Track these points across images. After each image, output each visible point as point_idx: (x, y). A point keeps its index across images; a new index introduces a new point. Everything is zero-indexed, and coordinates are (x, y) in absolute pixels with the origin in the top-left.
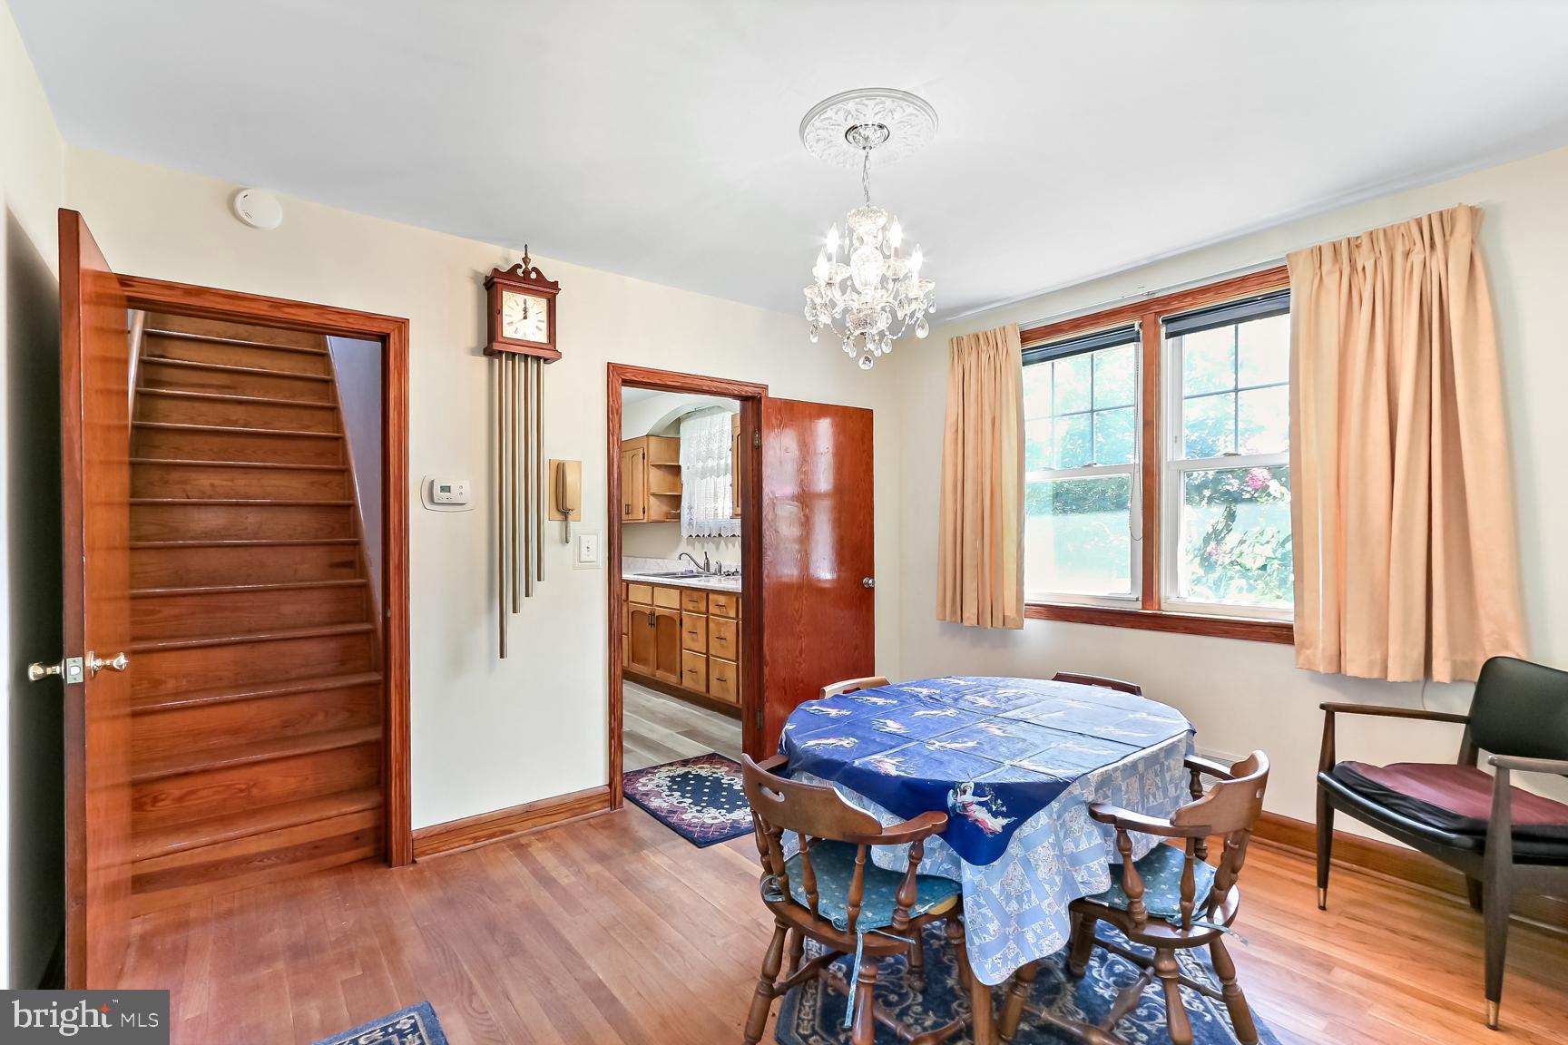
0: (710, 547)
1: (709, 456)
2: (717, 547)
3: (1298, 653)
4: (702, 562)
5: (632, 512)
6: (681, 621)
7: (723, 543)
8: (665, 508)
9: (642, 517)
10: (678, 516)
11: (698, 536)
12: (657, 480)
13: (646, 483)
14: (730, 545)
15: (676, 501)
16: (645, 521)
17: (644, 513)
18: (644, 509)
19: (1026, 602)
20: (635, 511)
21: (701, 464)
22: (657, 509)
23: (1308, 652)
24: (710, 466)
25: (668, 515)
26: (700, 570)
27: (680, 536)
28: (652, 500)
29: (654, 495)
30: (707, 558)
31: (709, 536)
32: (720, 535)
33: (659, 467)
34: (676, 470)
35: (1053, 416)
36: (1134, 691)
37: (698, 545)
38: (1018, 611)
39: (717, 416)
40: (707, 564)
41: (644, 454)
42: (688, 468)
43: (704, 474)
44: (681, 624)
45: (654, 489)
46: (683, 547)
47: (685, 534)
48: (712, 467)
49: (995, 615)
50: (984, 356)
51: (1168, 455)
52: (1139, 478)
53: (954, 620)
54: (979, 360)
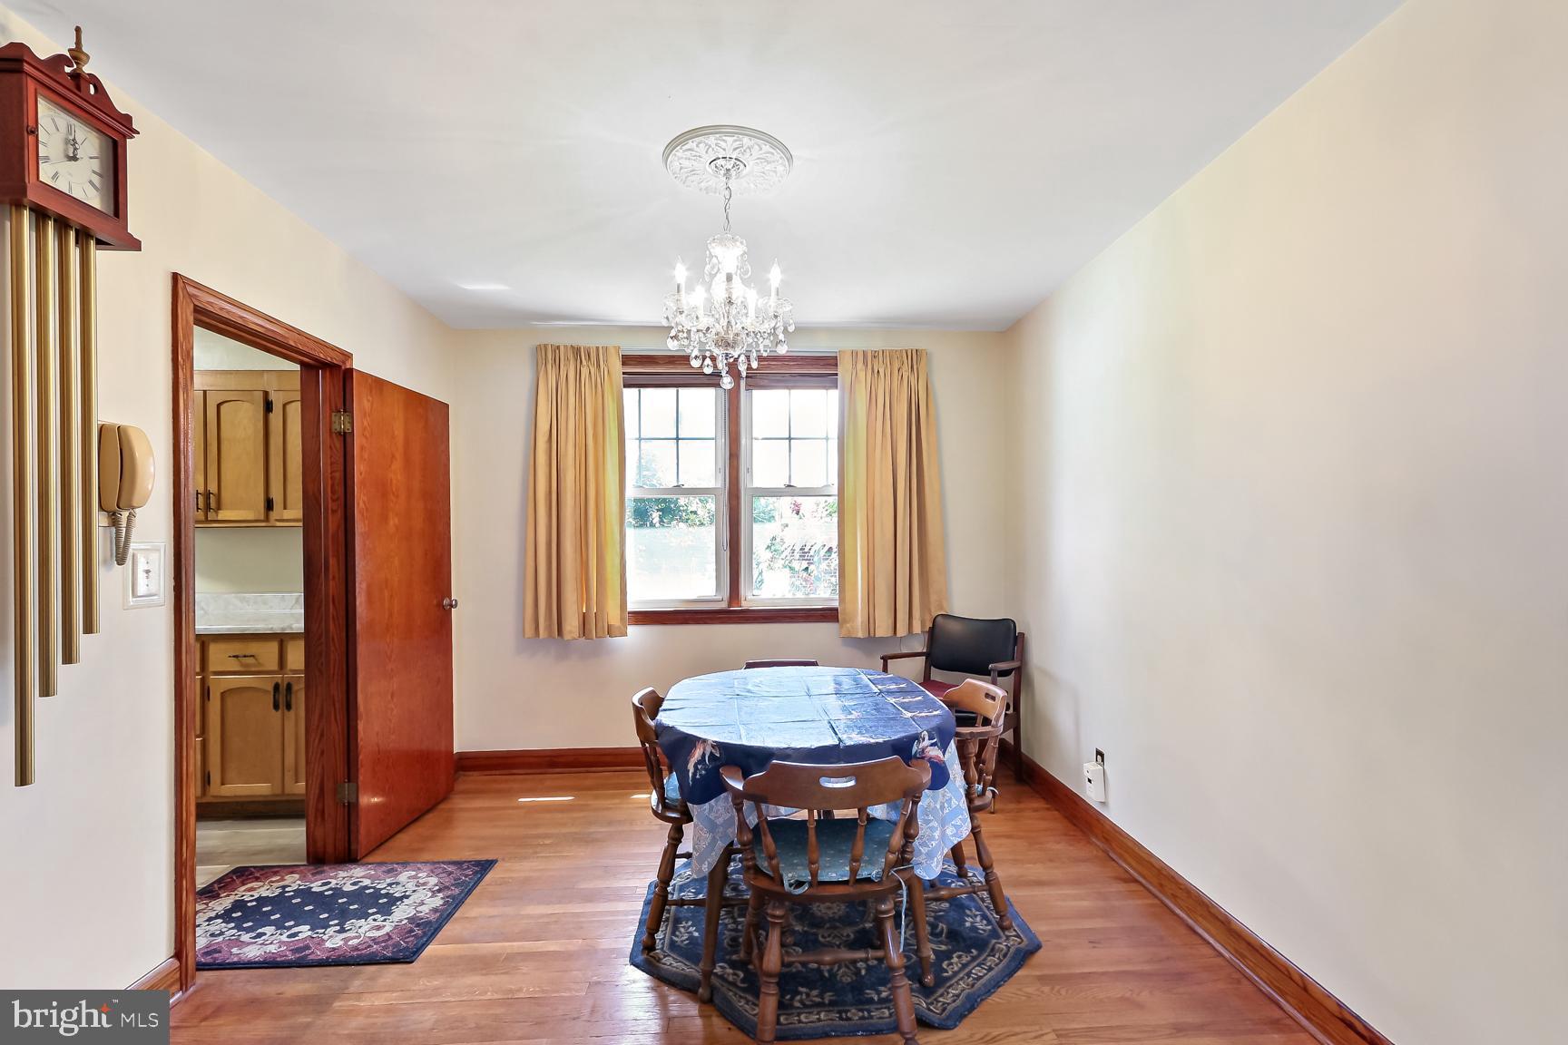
3: (841, 627)
19: (628, 610)
23: (848, 625)
35: (640, 439)
36: (814, 664)
38: (622, 619)
49: (599, 625)
50: (585, 371)
51: (745, 483)
52: (724, 498)
53: (550, 635)
54: (578, 374)
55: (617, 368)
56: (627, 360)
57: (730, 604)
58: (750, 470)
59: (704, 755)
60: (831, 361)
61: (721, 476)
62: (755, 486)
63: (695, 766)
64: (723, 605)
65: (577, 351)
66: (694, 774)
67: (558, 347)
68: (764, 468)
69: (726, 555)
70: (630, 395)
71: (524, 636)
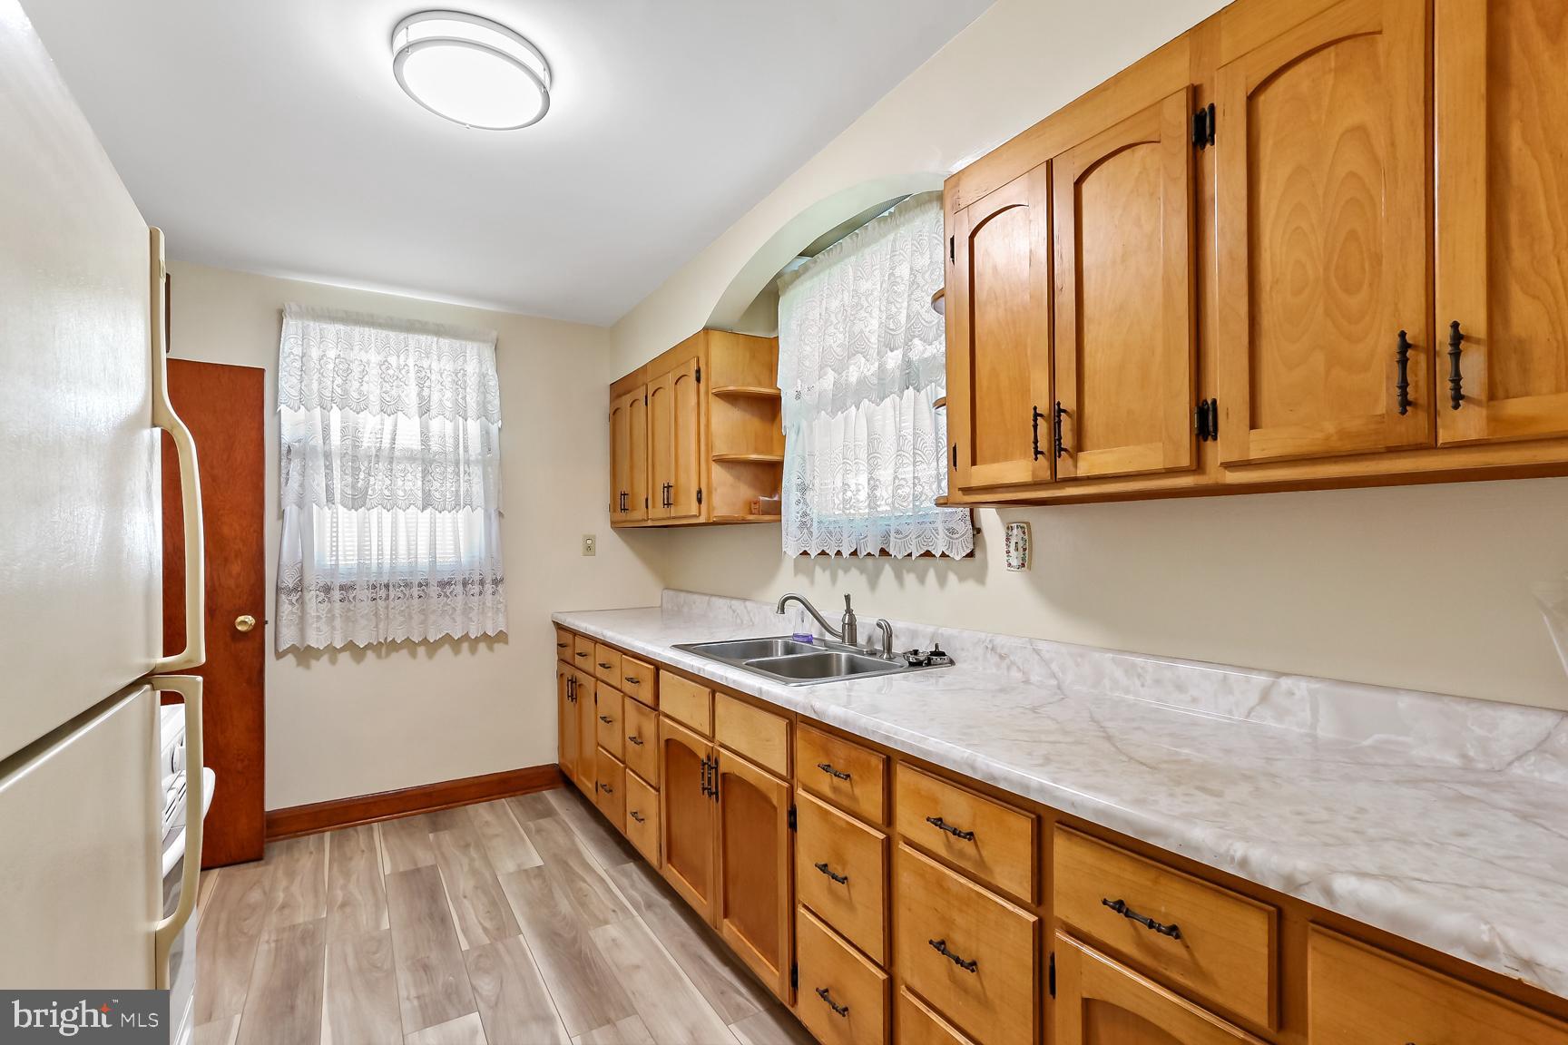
0: (853, 581)
1: (855, 347)
2: (873, 583)
4: (835, 617)
5: (676, 503)
6: (792, 813)
7: (888, 572)
8: (745, 492)
9: (694, 511)
10: (776, 509)
11: (823, 553)
12: (728, 428)
13: (705, 434)
14: (910, 579)
15: (769, 473)
16: (702, 519)
17: (700, 501)
18: (700, 492)
20: (682, 499)
21: (831, 376)
22: (728, 494)
24: (853, 379)
25: (751, 506)
26: (828, 637)
27: (778, 553)
28: (718, 473)
29: (722, 461)
30: (849, 611)
31: (854, 553)
32: (884, 552)
33: (731, 398)
34: (769, 406)
37: (821, 576)
39: (875, 247)
40: (851, 625)
41: (698, 371)
42: (798, 396)
43: (840, 400)
44: (793, 825)
45: (721, 449)
46: (787, 581)
47: (791, 548)
48: (862, 381)
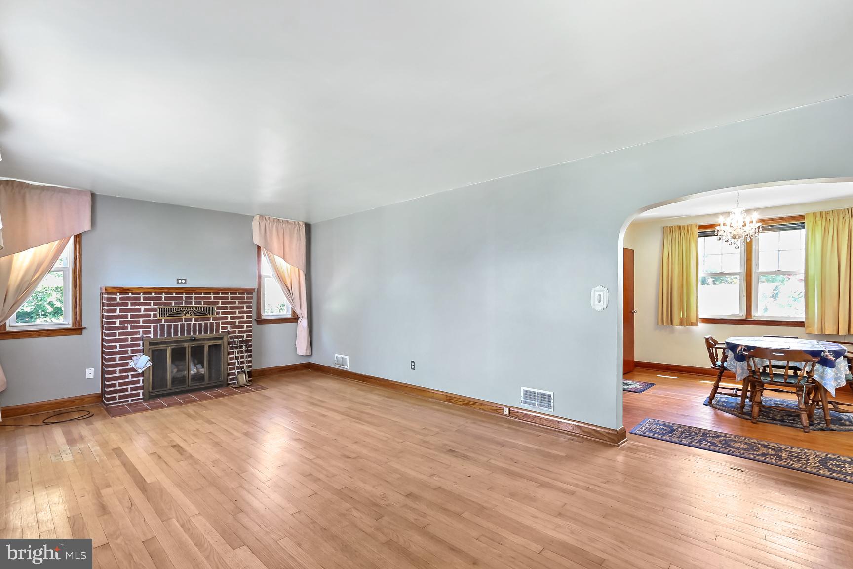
19: (700, 317)
23: (810, 329)
38: (697, 320)
49: (687, 322)
50: (682, 234)
51: (754, 270)
52: (744, 277)
53: (668, 324)
54: (680, 235)
55: (696, 231)
56: (699, 227)
57: (746, 317)
58: (757, 265)
59: (742, 349)
60: (802, 217)
61: (743, 268)
62: (759, 271)
63: (739, 352)
64: (744, 318)
65: (679, 227)
66: (738, 354)
67: (672, 227)
68: (764, 263)
69: (744, 299)
70: (701, 239)
71: (658, 324)
